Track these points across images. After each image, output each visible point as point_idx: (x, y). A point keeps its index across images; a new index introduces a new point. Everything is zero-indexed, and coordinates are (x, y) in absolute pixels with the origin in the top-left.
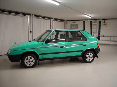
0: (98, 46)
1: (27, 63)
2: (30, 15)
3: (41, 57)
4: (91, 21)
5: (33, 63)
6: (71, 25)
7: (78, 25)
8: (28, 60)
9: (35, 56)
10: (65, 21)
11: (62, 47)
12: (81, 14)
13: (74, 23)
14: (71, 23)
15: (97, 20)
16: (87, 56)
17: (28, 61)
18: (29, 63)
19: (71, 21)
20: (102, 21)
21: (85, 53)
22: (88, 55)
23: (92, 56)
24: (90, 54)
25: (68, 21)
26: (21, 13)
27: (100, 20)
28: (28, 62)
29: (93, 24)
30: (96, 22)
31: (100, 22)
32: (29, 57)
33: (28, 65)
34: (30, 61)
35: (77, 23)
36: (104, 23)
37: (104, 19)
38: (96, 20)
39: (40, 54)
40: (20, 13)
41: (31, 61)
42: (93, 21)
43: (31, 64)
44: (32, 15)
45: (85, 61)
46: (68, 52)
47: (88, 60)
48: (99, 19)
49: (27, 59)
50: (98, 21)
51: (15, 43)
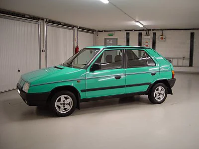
0: (173, 76)
1: (59, 107)
2: (43, 19)
3: (83, 96)
4: (141, 32)
5: (69, 108)
6: (105, 39)
7: (117, 39)
8: (61, 102)
9: (73, 94)
10: (95, 31)
11: (118, 78)
12: (130, 21)
13: (111, 35)
14: (106, 35)
15: (150, 30)
16: (156, 92)
17: (61, 104)
18: (64, 107)
19: (105, 31)
20: (158, 33)
21: (152, 87)
22: (158, 90)
23: (163, 92)
24: (160, 89)
25: (99, 31)
26: (29, 17)
27: (154, 32)
28: (61, 106)
29: (144, 36)
30: (147, 34)
31: (154, 34)
32: (62, 97)
33: (61, 111)
34: (64, 104)
35: (116, 35)
36: (162, 35)
37: (162, 30)
38: (147, 30)
39: (82, 91)
40: (27, 16)
41: (67, 104)
42: (144, 33)
43: (66, 109)
44: (46, 20)
45: (152, 101)
46: (127, 86)
47: (156, 98)
48: (153, 30)
49: (60, 100)
50: (151, 33)
51: (19, 71)
